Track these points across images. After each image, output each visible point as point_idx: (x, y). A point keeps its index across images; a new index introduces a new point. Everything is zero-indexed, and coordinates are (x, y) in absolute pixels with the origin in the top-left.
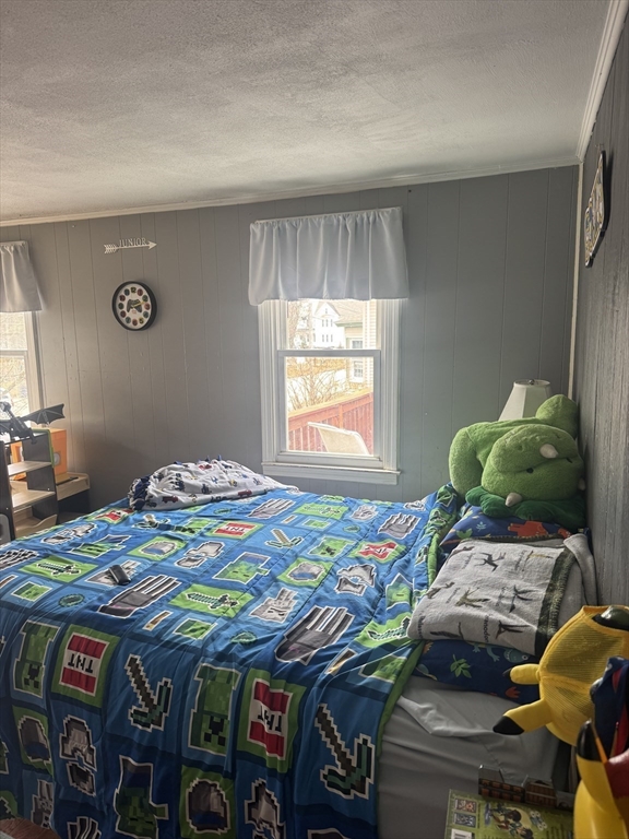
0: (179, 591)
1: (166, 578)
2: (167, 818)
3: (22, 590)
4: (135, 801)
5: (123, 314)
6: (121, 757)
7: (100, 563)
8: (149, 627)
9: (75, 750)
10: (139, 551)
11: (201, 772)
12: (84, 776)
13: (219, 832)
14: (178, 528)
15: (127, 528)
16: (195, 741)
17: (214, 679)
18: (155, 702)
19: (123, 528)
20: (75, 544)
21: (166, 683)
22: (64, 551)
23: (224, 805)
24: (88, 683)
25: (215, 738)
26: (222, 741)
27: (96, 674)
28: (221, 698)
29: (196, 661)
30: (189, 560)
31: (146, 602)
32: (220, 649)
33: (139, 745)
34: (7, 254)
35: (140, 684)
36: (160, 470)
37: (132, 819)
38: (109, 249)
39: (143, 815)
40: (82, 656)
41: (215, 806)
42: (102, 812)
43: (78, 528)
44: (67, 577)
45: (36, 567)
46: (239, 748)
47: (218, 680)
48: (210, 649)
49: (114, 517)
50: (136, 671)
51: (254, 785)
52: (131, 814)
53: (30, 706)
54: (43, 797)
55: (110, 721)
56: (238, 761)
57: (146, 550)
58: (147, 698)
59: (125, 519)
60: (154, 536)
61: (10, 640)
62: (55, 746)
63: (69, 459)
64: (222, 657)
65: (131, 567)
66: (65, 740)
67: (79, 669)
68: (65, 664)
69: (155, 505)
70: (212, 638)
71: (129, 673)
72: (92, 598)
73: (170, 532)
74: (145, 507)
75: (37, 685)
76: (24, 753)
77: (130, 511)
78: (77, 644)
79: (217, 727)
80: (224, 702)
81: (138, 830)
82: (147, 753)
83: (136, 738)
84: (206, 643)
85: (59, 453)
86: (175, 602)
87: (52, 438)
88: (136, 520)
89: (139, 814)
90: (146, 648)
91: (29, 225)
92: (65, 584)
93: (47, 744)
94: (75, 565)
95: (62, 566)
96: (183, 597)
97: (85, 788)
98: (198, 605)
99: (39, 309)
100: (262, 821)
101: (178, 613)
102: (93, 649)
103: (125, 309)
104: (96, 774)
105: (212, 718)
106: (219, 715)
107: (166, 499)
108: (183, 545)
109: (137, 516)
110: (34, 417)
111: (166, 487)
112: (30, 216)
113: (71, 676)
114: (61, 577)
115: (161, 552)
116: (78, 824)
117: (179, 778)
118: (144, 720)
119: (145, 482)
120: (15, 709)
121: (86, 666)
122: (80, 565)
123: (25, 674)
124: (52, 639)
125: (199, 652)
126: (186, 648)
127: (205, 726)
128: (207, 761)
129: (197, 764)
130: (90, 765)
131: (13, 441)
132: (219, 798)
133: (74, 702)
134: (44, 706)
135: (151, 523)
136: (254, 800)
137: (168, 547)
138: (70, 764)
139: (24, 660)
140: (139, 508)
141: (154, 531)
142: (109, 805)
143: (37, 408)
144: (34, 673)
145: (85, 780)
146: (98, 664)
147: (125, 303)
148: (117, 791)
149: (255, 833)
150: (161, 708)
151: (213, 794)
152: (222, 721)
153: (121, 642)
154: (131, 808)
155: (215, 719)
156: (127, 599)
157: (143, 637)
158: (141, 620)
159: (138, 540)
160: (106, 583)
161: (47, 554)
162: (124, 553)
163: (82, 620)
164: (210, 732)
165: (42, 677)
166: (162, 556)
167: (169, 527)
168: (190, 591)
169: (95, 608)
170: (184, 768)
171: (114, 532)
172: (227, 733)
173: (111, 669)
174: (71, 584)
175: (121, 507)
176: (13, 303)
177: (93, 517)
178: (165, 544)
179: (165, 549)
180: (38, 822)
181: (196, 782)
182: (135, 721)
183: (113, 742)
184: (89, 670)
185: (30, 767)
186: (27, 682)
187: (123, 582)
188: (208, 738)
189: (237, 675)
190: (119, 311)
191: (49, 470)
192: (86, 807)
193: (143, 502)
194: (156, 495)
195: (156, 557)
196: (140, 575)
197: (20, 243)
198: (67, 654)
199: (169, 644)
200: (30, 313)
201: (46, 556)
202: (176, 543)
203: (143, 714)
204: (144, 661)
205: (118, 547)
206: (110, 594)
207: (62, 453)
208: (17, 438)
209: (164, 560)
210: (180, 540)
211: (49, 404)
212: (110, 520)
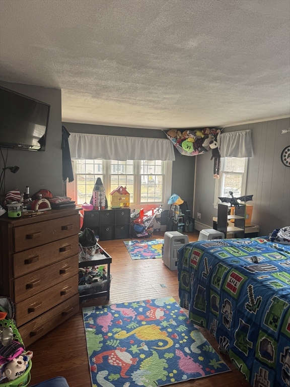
0: (276, 272)
1: (273, 266)
2: (252, 348)
3: (221, 254)
4: (242, 337)
5: (285, 159)
6: (240, 319)
7: (250, 254)
8: (259, 278)
9: (226, 311)
10: (267, 255)
11: (266, 335)
12: (227, 322)
13: (269, 361)
14: (286, 252)
15: (265, 246)
16: (266, 323)
17: (278, 302)
18: (255, 303)
19: (263, 246)
20: (243, 246)
21: (260, 298)
22: (238, 247)
23: (273, 351)
24: (234, 290)
25: (274, 324)
26: (276, 326)
27: (237, 287)
28: (279, 310)
29: (273, 294)
30: (286, 264)
31: (262, 271)
32: (284, 294)
33: (247, 316)
34: (243, 135)
35: (251, 295)
36: (286, 228)
37: (240, 343)
38: (284, 132)
39: (244, 343)
40: (234, 280)
41: (269, 351)
42: (231, 338)
43: (247, 241)
44: (237, 255)
45: (227, 248)
46: (282, 331)
47: (279, 303)
48: (280, 293)
49: (261, 241)
50: (250, 290)
51: (285, 348)
52: (240, 341)
53: (216, 292)
54: (214, 325)
55: (239, 304)
56: (280, 336)
57: (269, 255)
58: (252, 301)
59: (265, 243)
60: (275, 252)
61: (213, 267)
62: (220, 307)
63: (252, 218)
64: (283, 296)
65: (261, 259)
66: (224, 307)
67: (232, 284)
68: (228, 281)
69: (279, 241)
70: (282, 290)
71: (248, 290)
72: (242, 263)
73: (282, 252)
74: (275, 241)
75: (218, 285)
76: (211, 307)
77: (269, 241)
78: (233, 275)
79: (275, 320)
80: (280, 313)
81: (242, 348)
82: (249, 321)
83: (246, 314)
84: (279, 290)
85: (249, 215)
86: (273, 274)
87: (247, 208)
88: (269, 244)
89: (243, 342)
90: (256, 284)
91: (253, 123)
92: (235, 256)
93: (218, 306)
94: (240, 252)
95: (237, 251)
96: (277, 274)
97: (227, 326)
98: (282, 279)
99: (251, 156)
100: (286, 363)
101: (272, 278)
102: (238, 279)
103: (286, 157)
104: (232, 322)
105: (274, 316)
106: (277, 316)
107: (285, 240)
108: (286, 258)
109: (270, 243)
110: (241, 199)
111: (287, 235)
112: (253, 120)
113: (229, 285)
114: (234, 254)
115: (275, 258)
116: (223, 338)
117: (258, 335)
118: (250, 308)
119: (278, 231)
120: (211, 291)
121: (235, 283)
122: (243, 253)
123: (216, 280)
124: (226, 271)
125: (275, 292)
126: (270, 289)
127: (271, 319)
128: (269, 332)
129: (265, 331)
130: (230, 319)
131: (231, 206)
132: (271, 348)
133: (229, 294)
134: (219, 293)
135: (275, 247)
136: (284, 354)
137: (279, 257)
138: (223, 316)
139: (216, 275)
140: (272, 240)
141: (275, 250)
142: (234, 335)
143: (244, 195)
144: (218, 281)
145: (228, 324)
146: (239, 284)
147: (287, 155)
148: (237, 330)
149: (283, 368)
150: (256, 306)
151: (269, 346)
152: (278, 319)
153: (248, 279)
154: (240, 339)
155: (275, 317)
156: (255, 268)
157: (256, 281)
158: (257, 275)
159: (267, 251)
160: (249, 260)
161: (232, 246)
162: (260, 254)
163: (237, 268)
164: (272, 321)
165: (220, 283)
166: (275, 259)
167: (282, 250)
168: (281, 273)
169: (242, 266)
170: (261, 331)
171: (259, 246)
172: (279, 324)
173: (242, 287)
174: (237, 257)
175: (265, 238)
176: (241, 154)
177: (253, 239)
178: (278, 256)
179: (277, 257)
180: (211, 333)
181: (264, 338)
182: (247, 308)
183: (239, 313)
184: (235, 285)
185: (212, 313)
186: (216, 283)
187: (256, 262)
188: (271, 323)
189: (287, 304)
190: (284, 158)
191: (243, 220)
192: (226, 333)
193: (275, 239)
194: (280, 237)
195: (272, 258)
196: (263, 262)
197: (248, 131)
198: (230, 277)
199: (265, 286)
200: (247, 158)
201: (232, 247)
202: (283, 257)
203: (250, 306)
204: (254, 288)
205: (259, 251)
206: (249, 264)
207: (250, 215)
208: (233, 206)
209: (275, 261)
210: (285, 256)
211: (248, 194)
212: (259, 242)
